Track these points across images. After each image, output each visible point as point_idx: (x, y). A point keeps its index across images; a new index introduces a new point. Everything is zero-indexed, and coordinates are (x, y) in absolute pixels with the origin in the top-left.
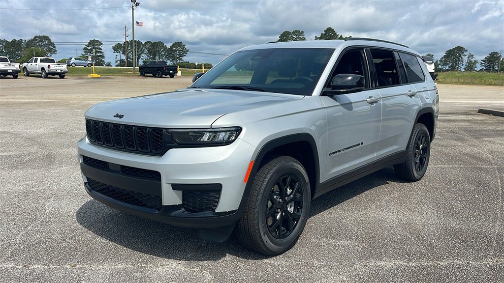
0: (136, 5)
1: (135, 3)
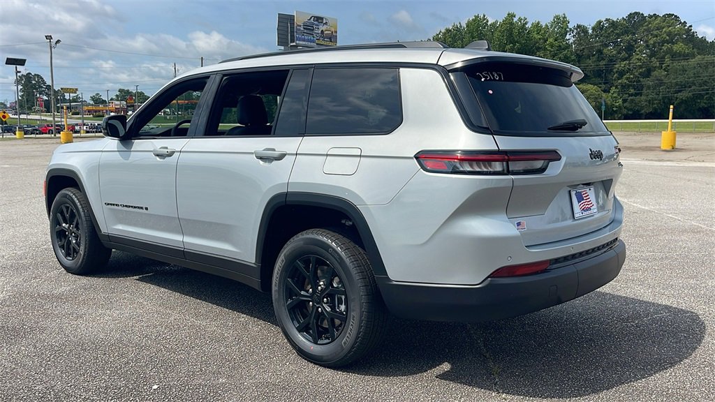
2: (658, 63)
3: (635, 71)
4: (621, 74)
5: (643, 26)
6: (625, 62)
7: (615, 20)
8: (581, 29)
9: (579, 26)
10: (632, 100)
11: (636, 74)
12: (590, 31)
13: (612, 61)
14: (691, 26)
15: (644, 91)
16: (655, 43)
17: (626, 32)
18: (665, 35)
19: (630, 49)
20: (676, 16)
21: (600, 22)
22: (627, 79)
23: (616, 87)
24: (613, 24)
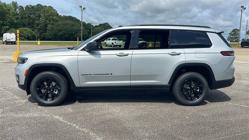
0: (244, 9)
1: (243, 8)
2: (49, 22)
3: (42, 24)
4: (38, 25)
5: (43, 9)
6: (38, 21)
7: (33, 6)
8: (21, 7)
9: (20, 6)
10: (44, 34)
11: (43, 25)
12: (24, 9)
13: (34, 20)
14: (57, 11)
15: (48, 31)
16: (47, 15)
17: (37, 11)
18: (50, 13)
19: (39, 16)
20: (52, 7)
21: (27, 6)
22: (40, 27)
23: (36, 29)
24: (32, 7)
